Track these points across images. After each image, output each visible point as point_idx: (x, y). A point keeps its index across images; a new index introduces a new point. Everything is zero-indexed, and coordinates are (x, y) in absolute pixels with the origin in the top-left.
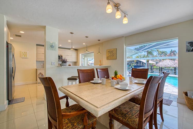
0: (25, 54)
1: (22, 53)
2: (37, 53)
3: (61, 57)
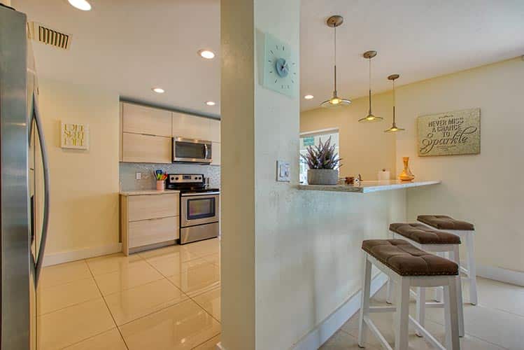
0: (78, 132)
1: (63, 129)
2: (122, 133)
3: (208, 148)
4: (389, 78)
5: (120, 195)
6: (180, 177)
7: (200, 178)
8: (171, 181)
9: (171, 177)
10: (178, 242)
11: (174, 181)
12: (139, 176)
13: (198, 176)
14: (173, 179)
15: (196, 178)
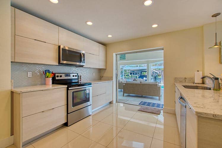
2: (14, 36)
3: (83, 56)
4: (212, 16)
5: (12, 93)
6: (63, 75)
7: (76, 76)
8: (57, 78)
9: (56, 75)
10: (66, 125)
11: (59, 78)
12: (30, 74)
13: (75, 75)
14: (58, 76)
15: (73, 76)
